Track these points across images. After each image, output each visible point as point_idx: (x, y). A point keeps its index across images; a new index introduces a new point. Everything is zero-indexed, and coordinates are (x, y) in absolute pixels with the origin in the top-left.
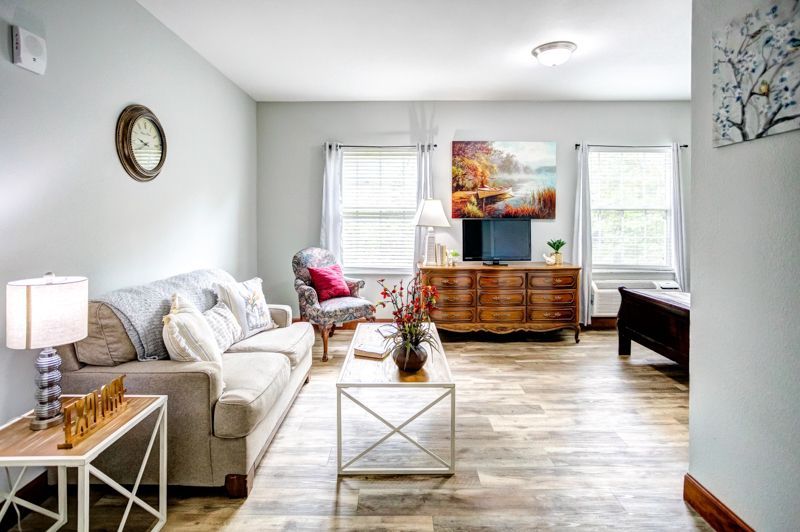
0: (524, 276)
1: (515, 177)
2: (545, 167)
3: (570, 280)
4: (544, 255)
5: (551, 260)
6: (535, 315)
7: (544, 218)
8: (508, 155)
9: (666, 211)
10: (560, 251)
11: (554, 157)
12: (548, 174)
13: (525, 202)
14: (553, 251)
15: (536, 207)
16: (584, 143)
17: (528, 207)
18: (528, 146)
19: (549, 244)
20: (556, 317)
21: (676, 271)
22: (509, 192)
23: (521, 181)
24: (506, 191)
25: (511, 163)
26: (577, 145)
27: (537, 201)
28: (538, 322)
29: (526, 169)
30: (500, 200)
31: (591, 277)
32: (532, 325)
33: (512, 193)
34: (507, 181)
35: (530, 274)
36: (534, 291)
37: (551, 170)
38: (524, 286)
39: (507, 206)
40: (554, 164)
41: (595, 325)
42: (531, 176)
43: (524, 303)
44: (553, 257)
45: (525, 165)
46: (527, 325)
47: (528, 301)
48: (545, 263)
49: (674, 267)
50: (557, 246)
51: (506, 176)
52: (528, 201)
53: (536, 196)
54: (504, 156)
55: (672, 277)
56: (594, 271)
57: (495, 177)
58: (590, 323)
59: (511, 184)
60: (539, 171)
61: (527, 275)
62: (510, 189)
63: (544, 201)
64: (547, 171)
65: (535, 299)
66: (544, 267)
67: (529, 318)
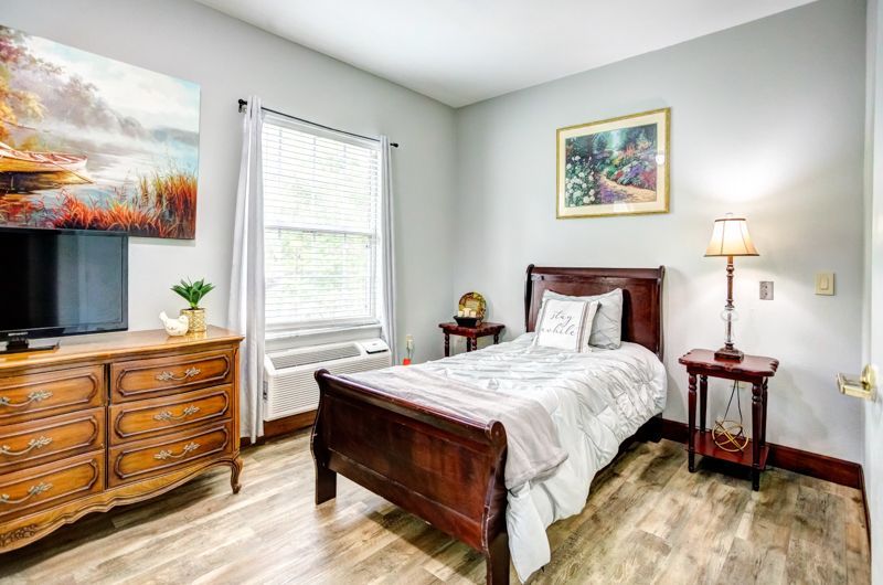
0: (99, 372)
1: (95, 136)
2: (174, 131)
3: (219, 365)
4: (163, 316)
5: (179, 325)
6: (130, 464)
7: (168, 235)
8: (75, 81)
9: (370, 237)
10: (200, 304)
11: (195, 113)
12: (182, 145)
13: (123, 198)
14: (188, 305)
15: (152, 212)
16: (255, 102)
17: (128, 208)
18: (133, 75)
19: (177, 290)
20: (189, 454)
21: (383, 324)
22: (80, 169)
23: (109, 149)
24: (68, 166)
25: (85, 102)
26: (242, 103)
27: (153, 199)
28: (140, 477)
29: (128, 126)
30: (50, 186)
31: (264, 347)
32: (122, 490)
33: (87, 175)
34: (73, 143)
35: (116, 368)
36: (128, 407)
37: (190, 139)
38: (98, 400)
39: (70, 203)
40: (194, 128)
41: (270, 434)
42: (137, 143)
43: (100, 441)
44: (185, 319)
45: (125, 115)
46: (108, 495)
47: (108, 434)
48: (162, 332)
49: (380, 317)
50: (193, 294)
51: (70, 131)
52: (130, 196)
53: (151, 189)
54: (65, 79)
55: (377, 333)
56: (269, 336)
57: (31, 124)
58: (261, 433)
59: (83, 152)
60: (160, 135)
61: (107, 369)
62: (82, 164)
63: (171, 200)
64: (177, 138)
65: (131, 425)
66: (159, 344)
67: (113, 473)
